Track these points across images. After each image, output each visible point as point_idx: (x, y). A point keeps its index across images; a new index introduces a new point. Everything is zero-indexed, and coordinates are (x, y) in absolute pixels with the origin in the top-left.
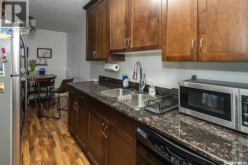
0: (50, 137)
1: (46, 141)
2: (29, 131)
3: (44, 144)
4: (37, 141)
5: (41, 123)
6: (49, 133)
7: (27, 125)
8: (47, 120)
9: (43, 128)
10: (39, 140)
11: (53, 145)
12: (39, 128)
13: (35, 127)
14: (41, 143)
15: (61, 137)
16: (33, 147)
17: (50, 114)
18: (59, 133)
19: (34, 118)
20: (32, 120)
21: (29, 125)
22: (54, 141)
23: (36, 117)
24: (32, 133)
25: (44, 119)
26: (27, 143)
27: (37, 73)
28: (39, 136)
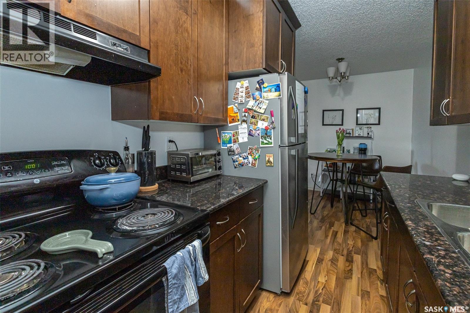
0: (349, 260)
1: (341, 262)
2: (327, 236)
3: (337, 266)
4: (330, 254)
5: (346, 232)
6: (349, 254)
7: (328, 226)
8: (355, 231)
9: (345, 240)
10: (333, 255)
11: (349, 274)
12: (340, 237)
13: (335, 234)
14: (334, 261)
15: (365, 271)
16: (322, 260)
17: (365, 226)
18: (365, 263)
19: (339, 221)
20: (336, 222)
21: (330, 228)
22: (351, 270)
23: (343, 220)
24: (328, 240)
25: (353, 228)
26: (318, 250)
27: (356, 151)
28: (335, 250)
